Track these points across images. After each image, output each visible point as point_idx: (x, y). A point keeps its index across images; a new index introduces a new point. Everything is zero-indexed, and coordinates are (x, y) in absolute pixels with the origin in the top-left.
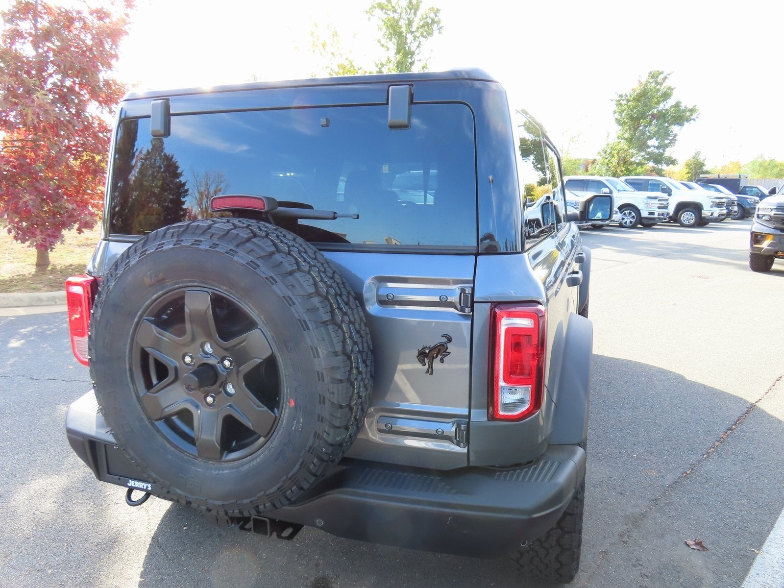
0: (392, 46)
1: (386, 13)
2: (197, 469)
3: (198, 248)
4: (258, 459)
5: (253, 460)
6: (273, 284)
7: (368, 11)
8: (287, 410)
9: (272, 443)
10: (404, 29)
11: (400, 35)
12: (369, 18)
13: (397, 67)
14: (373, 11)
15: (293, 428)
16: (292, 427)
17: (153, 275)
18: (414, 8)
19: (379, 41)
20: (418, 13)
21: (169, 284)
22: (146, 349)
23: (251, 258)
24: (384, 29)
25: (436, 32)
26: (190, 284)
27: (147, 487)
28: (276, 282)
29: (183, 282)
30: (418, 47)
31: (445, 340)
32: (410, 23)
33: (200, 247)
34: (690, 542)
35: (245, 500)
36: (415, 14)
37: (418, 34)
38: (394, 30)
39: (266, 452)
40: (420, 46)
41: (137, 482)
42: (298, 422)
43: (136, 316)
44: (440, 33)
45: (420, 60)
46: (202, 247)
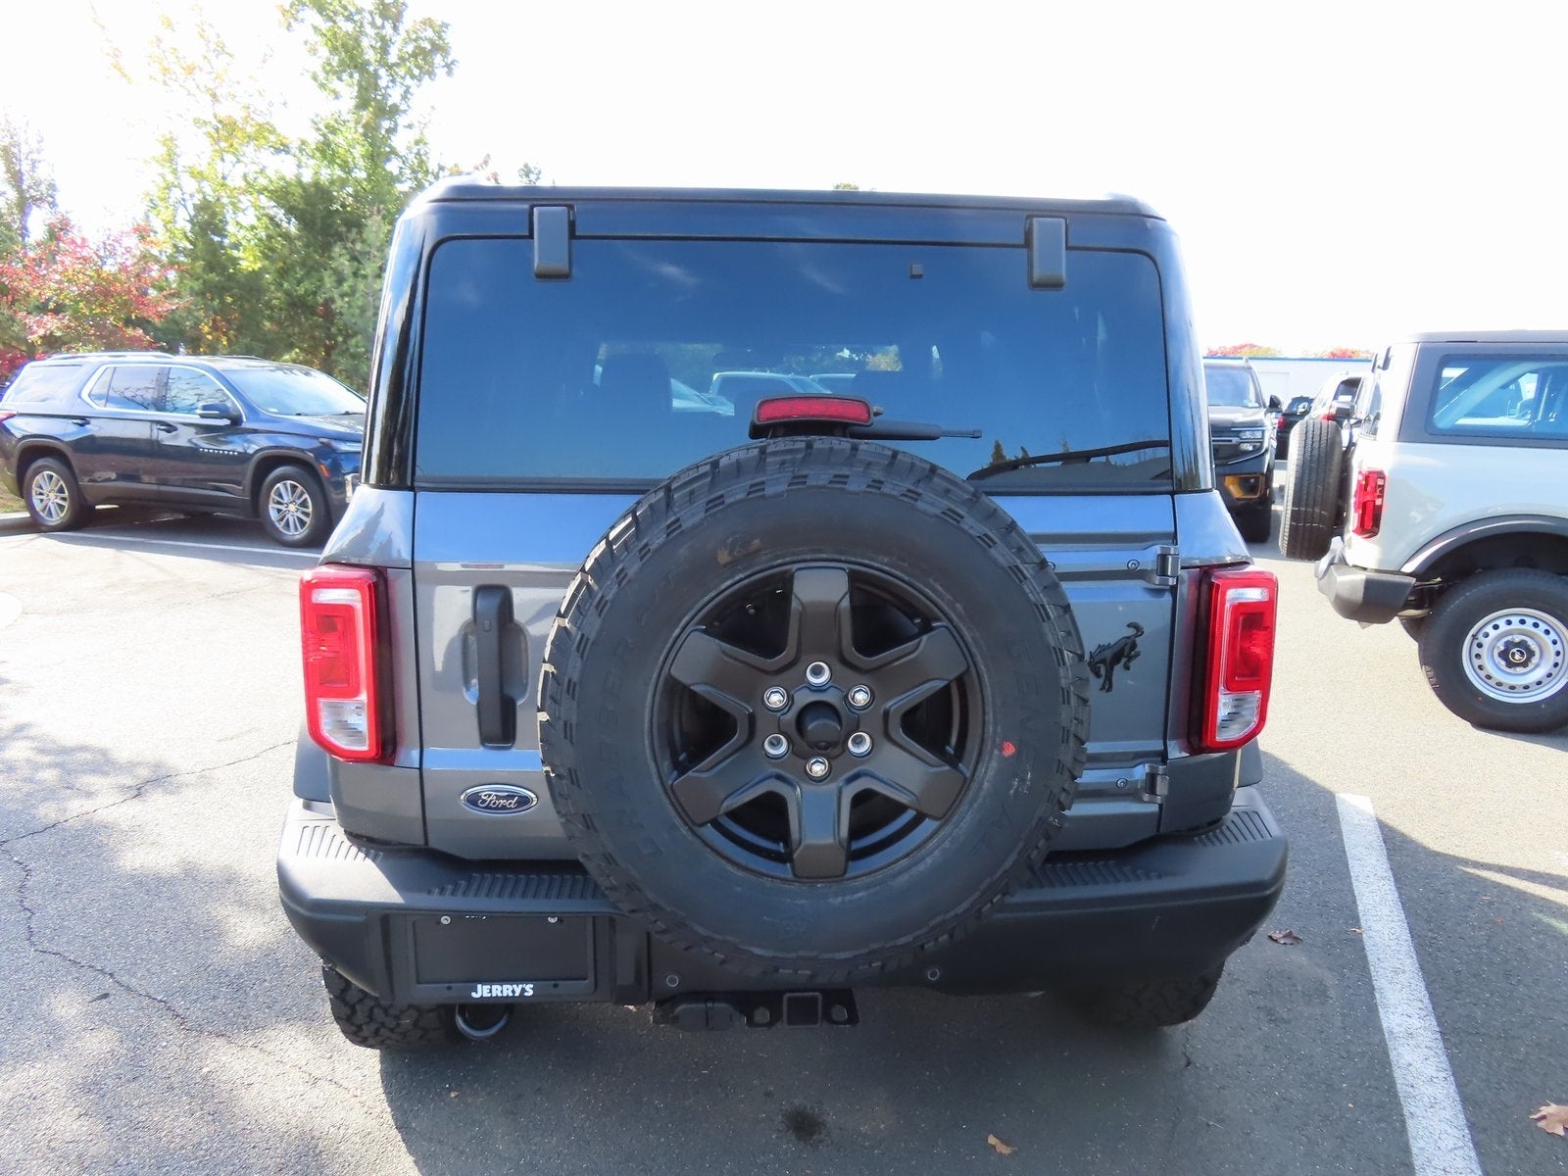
0: (348, 89)
1: (330, 19)
2: (797, 902)
3: (844, 489)
4: (929, 861)
5: (916, 863)
6: (990, 547)
7: (288, 8)
8: (994, 764)
9: (957, 826)
10: (371, 56)
11: (361, 67)
12: (289, 25)
13: (365, 135)
14: (298, 12)
15: (1012, 792)
16: (1010, 789)
17: (739, 543)
18: (391, 13)
19: (315, 78)
20: (402, 28)
21: (764, 558)
22: (692, 688)
23: (946, 503)
24: (324, 52)
25: (441, 72)
26: (808, 557)
27: (523, 990)
28: (995, 543)
29: (794, 554)
30: (404, 97)
31: (1131, 632)
32: (384, 46)
33: (846, 487)
34: (1276, 936)
35: (902, 939)
36: (395, 28)
37: (402, 71)
38: (349, 57)
39: (947, 844)
40: (409, 96)
41: (499, 987)
42: (1023, 780)
43: (678, 625)
44: (450, 73)
45: (410, 126)
46: (852, 487)
